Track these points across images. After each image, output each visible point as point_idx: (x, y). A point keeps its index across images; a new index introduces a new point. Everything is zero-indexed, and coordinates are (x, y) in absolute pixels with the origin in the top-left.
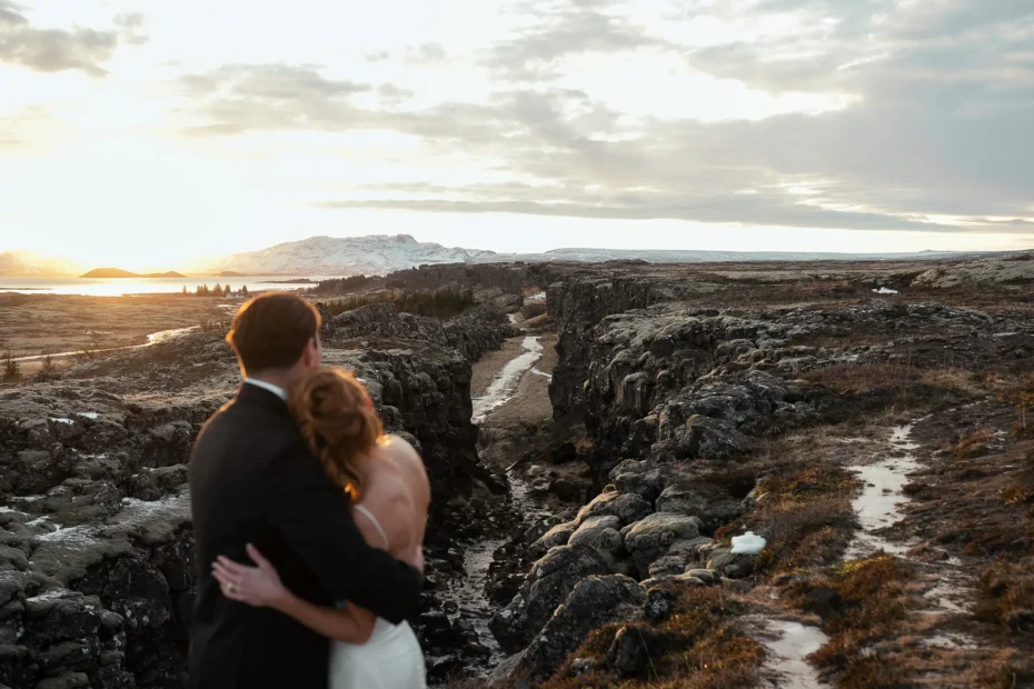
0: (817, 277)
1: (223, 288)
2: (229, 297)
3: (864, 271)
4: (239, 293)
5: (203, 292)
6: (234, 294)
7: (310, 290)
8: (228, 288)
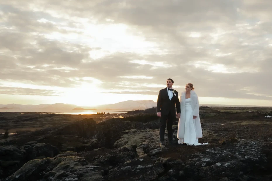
0: (248, 112)
1: (104, 113)
2: (105, 115)
3: (263, 110)
4: (107, 114)
5: (99, 114)
6: (106, 114)
7: (125, 113)
8: (105, 113)
